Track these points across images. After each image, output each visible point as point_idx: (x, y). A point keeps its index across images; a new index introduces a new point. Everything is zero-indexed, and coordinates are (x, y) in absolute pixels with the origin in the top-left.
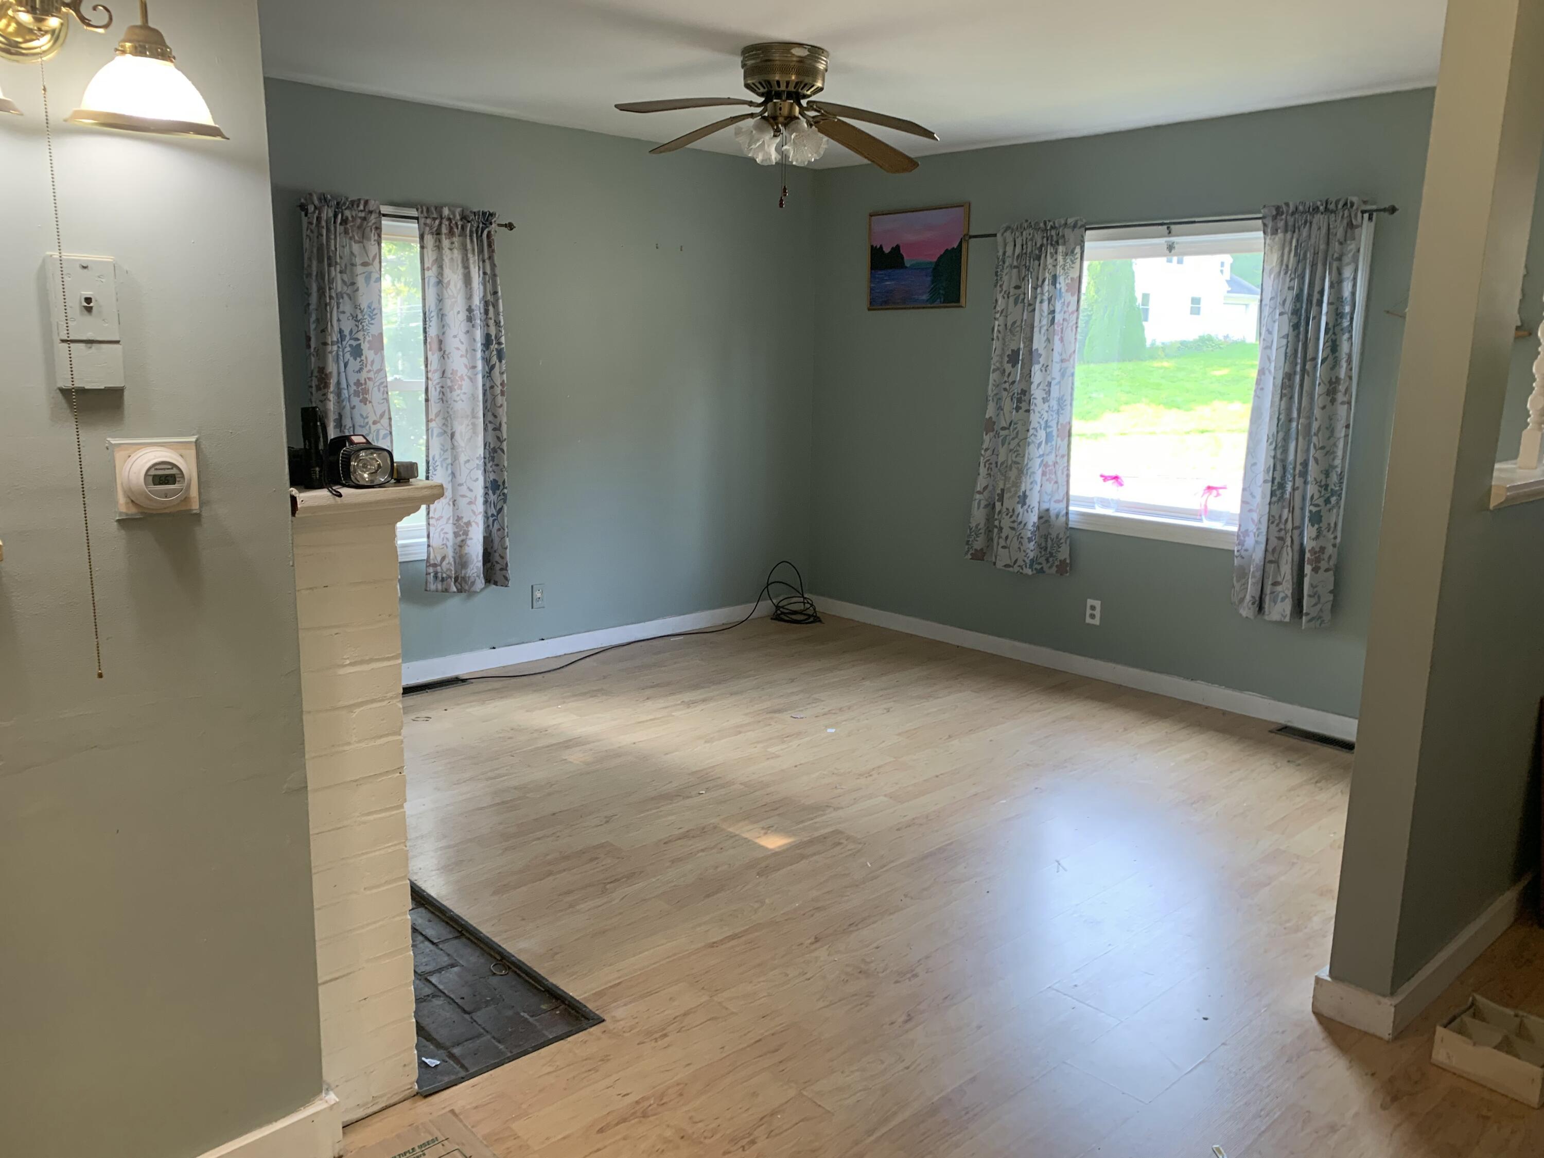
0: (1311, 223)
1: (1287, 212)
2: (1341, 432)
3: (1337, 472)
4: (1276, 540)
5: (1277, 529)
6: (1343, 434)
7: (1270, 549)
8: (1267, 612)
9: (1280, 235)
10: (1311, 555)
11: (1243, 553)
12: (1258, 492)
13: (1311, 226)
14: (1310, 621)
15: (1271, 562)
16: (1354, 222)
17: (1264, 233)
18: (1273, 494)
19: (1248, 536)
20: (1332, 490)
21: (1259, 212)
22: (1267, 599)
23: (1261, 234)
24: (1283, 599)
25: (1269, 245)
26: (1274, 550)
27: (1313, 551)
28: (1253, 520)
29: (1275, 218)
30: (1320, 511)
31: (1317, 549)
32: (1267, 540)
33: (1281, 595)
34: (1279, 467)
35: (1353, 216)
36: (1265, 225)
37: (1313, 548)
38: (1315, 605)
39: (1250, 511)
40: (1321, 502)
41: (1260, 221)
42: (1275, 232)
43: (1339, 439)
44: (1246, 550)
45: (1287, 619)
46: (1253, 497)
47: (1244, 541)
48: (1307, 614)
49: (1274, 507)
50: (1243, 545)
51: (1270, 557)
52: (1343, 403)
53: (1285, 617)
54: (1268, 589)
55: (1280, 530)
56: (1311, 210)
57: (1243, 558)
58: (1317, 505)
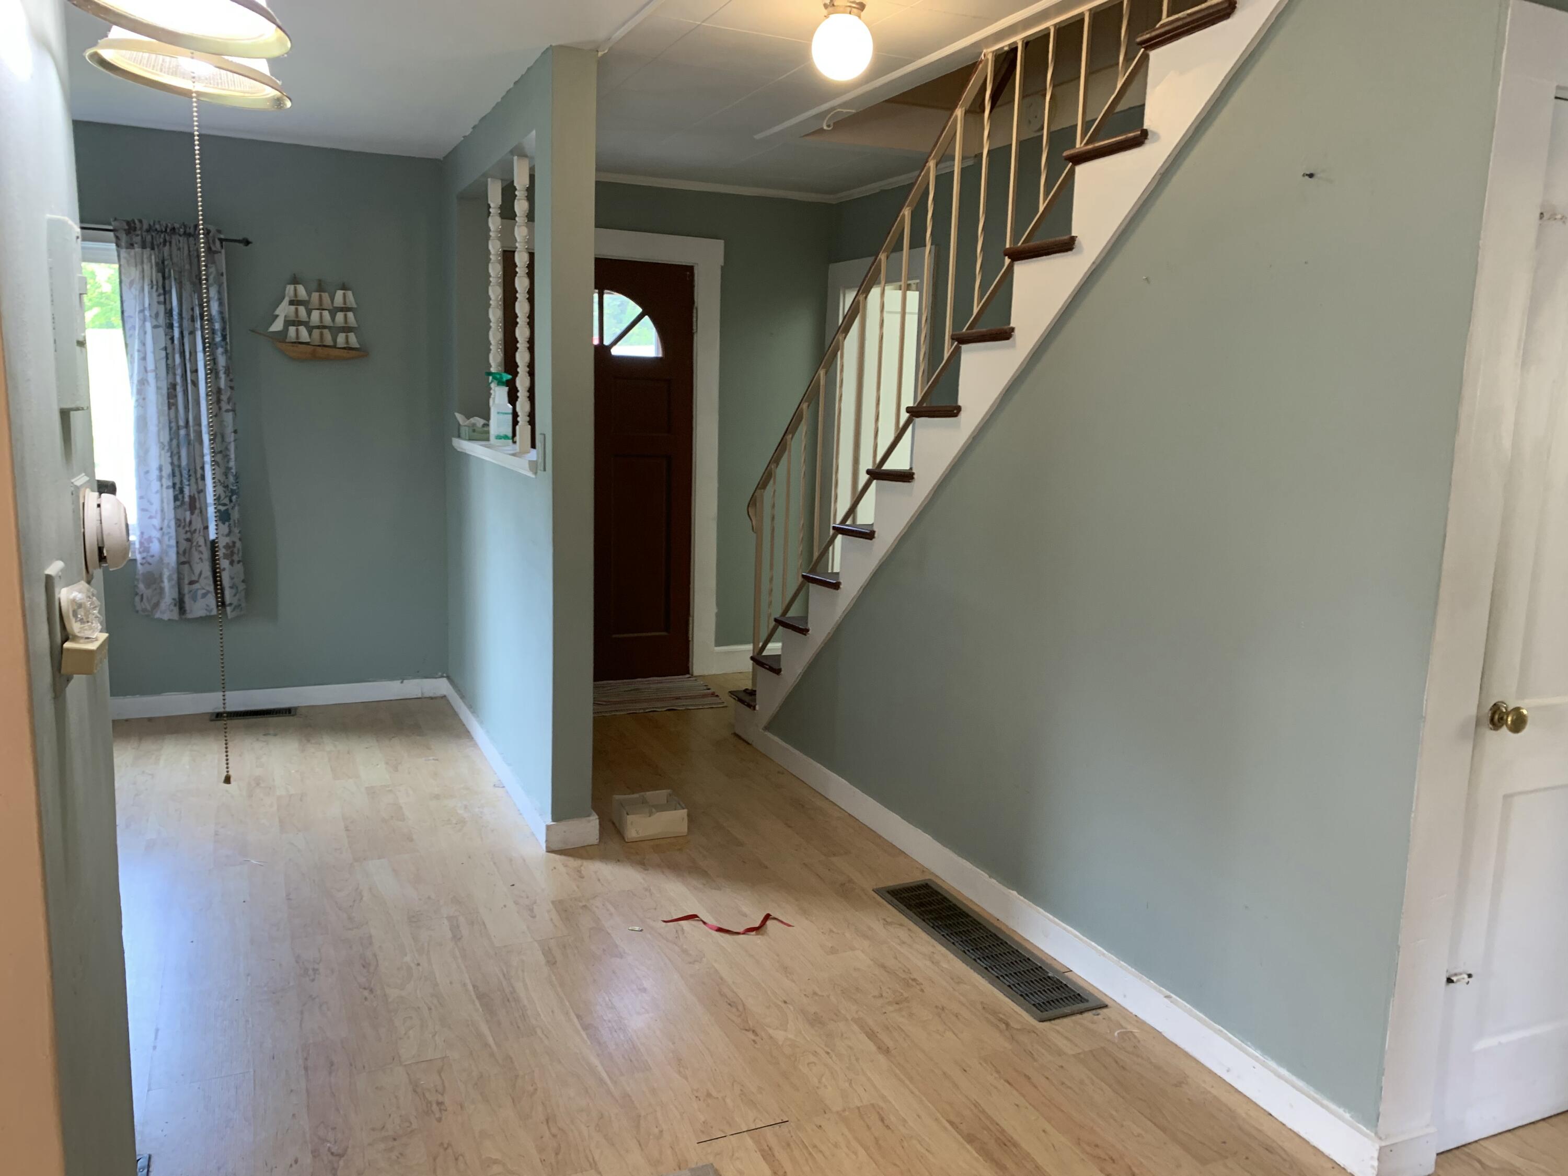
0: (170, 242)
1: (141, 229)
2: (231, 437)
3: (233, 473)
4: (185, 542)
5: (184, 531)
6: (232, 439)
7: (181, 551)
8: (188, 611)
9: (138, 250)
10: (227, 550)
11: (150, 560)
12: (156, 499)
13: (170, 245)
14: (234, 610)
15: (183, 563)
16: (213, 249)
17: (118, 245)
18: (176, 499)
19: (152, 542)
20: (232, 489)
21: (110, 224)
22: (187, 599)
23: (113, 246)
24: (204, 595)
25: (125, 258)
26: (184, 552)
27: (227, 547)
28: (154, 526)
29: (128, 232)
30: (227, 510)
31: (231, 544)
32: (177, 543)
33: (200, 592)
34: (177, 473)
35: (211, 241)
36: (117, 237)
37: (227, 543)
38: (235, 595)
39: (151, 517)
40: (226, 501)
41: (112, 234)
42: (131, 246)
43: (230, 443)
44: (153, 556)
45: (214, 612)
46: (151, 504)
47: (149, 547)
48: (230, 604)
49: (179, 511)
50: (148, 552)
51: (183, 559)
52: (227, 411)
53: (211, 611)
54: (186, 589)
55: (186, 532)
56: (168, 230)
57: (150, 564)
58: (224, 505)
